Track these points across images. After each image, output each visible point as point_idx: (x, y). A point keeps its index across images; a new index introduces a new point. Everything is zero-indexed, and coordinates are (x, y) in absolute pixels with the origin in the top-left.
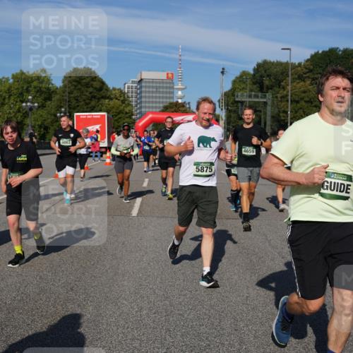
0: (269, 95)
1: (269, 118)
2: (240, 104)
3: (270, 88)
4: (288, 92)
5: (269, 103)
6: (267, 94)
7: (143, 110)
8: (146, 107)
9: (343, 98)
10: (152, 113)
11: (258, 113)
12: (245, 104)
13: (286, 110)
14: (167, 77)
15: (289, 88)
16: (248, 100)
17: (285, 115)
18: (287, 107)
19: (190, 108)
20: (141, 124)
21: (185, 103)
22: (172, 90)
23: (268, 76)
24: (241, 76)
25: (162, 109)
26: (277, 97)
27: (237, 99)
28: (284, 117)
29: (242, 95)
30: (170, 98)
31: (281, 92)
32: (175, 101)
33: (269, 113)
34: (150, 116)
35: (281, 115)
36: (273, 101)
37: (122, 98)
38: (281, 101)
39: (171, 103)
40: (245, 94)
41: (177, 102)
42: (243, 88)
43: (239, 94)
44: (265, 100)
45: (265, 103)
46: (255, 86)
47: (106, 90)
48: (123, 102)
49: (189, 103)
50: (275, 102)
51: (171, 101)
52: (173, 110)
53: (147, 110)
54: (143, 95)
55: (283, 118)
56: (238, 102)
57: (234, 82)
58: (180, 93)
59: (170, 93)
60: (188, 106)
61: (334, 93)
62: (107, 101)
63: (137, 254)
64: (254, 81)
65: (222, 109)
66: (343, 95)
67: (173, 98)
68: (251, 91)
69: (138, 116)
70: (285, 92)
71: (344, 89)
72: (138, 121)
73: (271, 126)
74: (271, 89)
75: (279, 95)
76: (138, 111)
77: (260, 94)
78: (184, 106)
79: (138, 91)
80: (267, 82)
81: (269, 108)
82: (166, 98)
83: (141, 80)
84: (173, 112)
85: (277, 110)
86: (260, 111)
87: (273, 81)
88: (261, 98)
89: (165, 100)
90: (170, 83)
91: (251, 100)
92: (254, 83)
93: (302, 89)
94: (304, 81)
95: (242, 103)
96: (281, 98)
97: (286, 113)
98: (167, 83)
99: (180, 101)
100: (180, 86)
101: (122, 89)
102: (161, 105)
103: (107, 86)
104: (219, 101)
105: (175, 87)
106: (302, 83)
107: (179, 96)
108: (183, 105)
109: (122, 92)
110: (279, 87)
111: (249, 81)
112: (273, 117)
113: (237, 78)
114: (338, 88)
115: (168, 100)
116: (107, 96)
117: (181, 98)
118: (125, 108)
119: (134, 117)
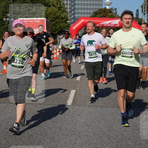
7: (76, 15)
8: (78, 13)
9: (129, 22)
10: (84, 18)
19: (116, 13)
20: (74, 28)
21: (112, 8)
25: (92, 14)
30: (99, 5)
32: (103, 8)
34: (82, 21)
37: (58, 6)
39: (100, 10)
41: (106, 8)
48: (60, 8)
49: (116, 9)
51: (100, 7)
52: (102, 15)
53: (80, 15)
54: (76, 2)
60: (114, 12)
61: (125, 21)
63: (72, 138)
65: (144, 14)
66: (128, 21)
67: (102, 5)
69: (72, 21)
71: (129, 19)
72: (72, 25)
76: (72, 17)
78: (111, 12)
82: (96, 5)
84: (102, 17)
89: (95, 7)
99: (108, 7)
102: (92, 11)
104: (142, 6)
107: (107, 3)
108: (110, 11)
114: (126, 19)
115: (97, 7)
116: (46, 3)
117: (109, 5)
118: (61, 14)
119: (68, 22)
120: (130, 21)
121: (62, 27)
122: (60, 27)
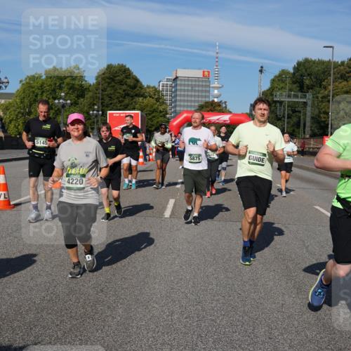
0: (309, 95)
1: (308, 119)
2: (278, 104)
3: (311, 87)
4: (330, 91)
5: (310, 103)
6: (307, 94)
7: (178, 109)
8: (180, 106)
10: (187, 112)
11: (297, 114)
12: (283, 104)
13: (327, 111)
14: (203, 75)
15: (331, 88)
16: (287, 100)
17: (325, 116)
18: (329, 108)
19: (226, 107)
20: (175, 123)
21: (221, 102)
22: (207, 89)
23: (309, 75)
24: (280, 75)
25: (197, 108)
26: (317, 98)
27: (275, 99)
28: (324, 118)
29: (281, 95)
30: (205, 97)
31: (322, 92)
32: (211, 100)
33: (309, 114)
34: (185, 115)
35: (321, 115)
36: (313, 101)
37: (156, 97)
38: (322, 101)
39: (207, 103)
40: (284, 94)
41: (213, 101)
42: (282, 87)
43: (278, 93)
44: (305, 100)
45: (305, 104)
46: (295, 85)
47: (140, 87)
48: (158, 100)
49: (225, 102)
50: (316, 102)
51: (207, 100)
52: (209, 109)
53: (182, 109)
54: (178, 93)
55: (323, 120)
56: (276, 102)
57: (273, 81)
58: (216, 92)
59: (206, 91)
60: (224, 105)
62: (141, 99)
64: (294, 80)
67: (209, 97)
68: (291, 90)
69: (173, 115)
70: (326, 92)
71: (264, 109)
72: (172, 120)
73: (311, 127)
74: (312, 89)
75: (320, 96)
76: (173, 110)
77: (300, 94)
78: (220, 106)
79: (173, 90)
80: (307, 82)
81: (309, 108)
82: (202, 96)
83: (177, 78)
84: (208, 111)
85: (317, 111)
86: (300, 112)
87: (314, 80)
88: (301, 98)
89: (200, 99)
90: (206, 81)
91: (290, 100)
92: (294, 83)
93: (345, 89)
94: (347, 80)
95: (281, 103)
96: (322, 98)
97: (328, 114)
98: (202, 81)
99: (216, 100)
100: (216, 84)
101: (157, 87)
102: (197, 104)
103: (141, 84)
105: (211, 86)
106: (345, 83)
107: (215, 95)
108: (219, 104)
109: (156, 91)
110: (320, 87)
111: (288, 81)
112: (312, 118)
113: (276, 77)
114: (261, 109)
115: (204, 99)
116: (141, 94)
117: (217, 97)
118: (159, 107)
119: (168, 116)
120: (266, 112)
121: (160, 123)
122: (158, 122)
